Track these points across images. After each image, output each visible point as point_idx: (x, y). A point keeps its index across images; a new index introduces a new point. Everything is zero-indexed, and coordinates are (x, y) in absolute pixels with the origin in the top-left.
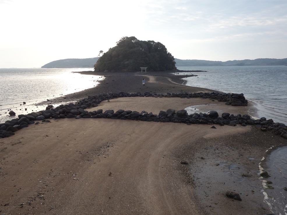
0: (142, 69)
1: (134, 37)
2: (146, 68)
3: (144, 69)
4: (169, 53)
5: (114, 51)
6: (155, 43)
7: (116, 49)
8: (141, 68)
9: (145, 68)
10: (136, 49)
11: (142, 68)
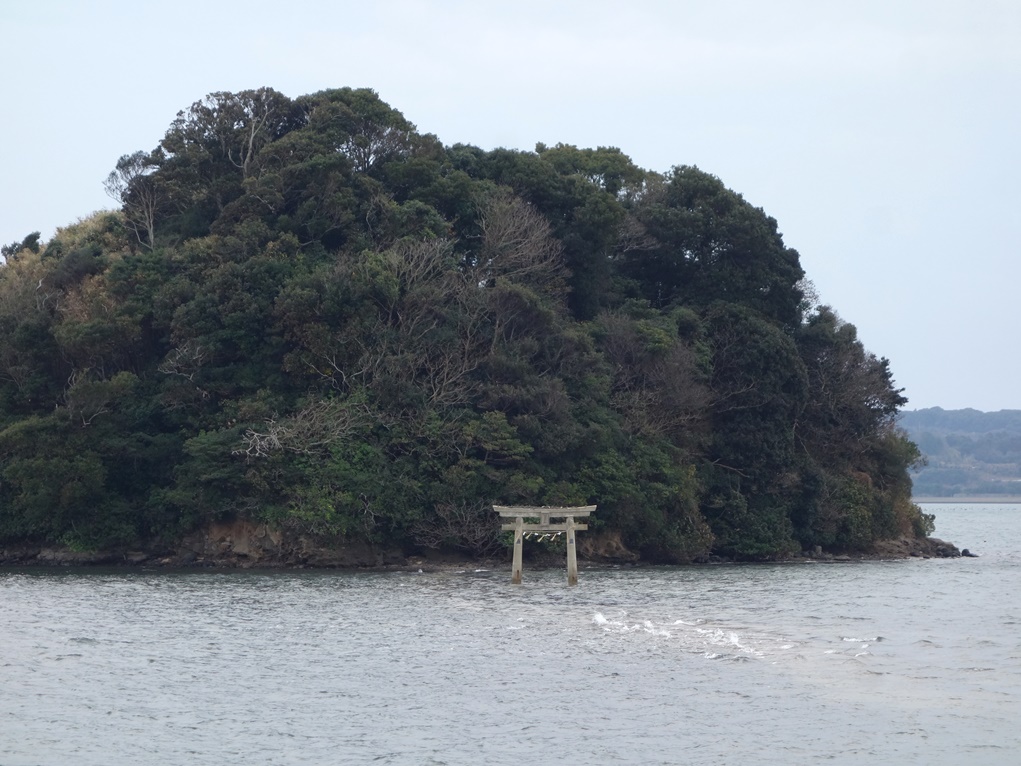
0: (521, 531)
1: (367, 98)
2: (570, 519)
3: (544, 531)
4: (826, 317)
5: (90, 285)
6: (635, 175)
7: (115, 257)
8: (505, 511)
9: (557, 512)
10: (394, 257)
11: (520, 521)
